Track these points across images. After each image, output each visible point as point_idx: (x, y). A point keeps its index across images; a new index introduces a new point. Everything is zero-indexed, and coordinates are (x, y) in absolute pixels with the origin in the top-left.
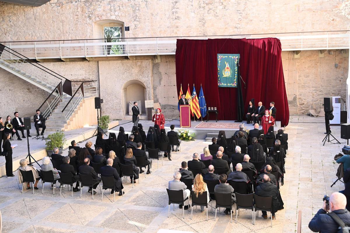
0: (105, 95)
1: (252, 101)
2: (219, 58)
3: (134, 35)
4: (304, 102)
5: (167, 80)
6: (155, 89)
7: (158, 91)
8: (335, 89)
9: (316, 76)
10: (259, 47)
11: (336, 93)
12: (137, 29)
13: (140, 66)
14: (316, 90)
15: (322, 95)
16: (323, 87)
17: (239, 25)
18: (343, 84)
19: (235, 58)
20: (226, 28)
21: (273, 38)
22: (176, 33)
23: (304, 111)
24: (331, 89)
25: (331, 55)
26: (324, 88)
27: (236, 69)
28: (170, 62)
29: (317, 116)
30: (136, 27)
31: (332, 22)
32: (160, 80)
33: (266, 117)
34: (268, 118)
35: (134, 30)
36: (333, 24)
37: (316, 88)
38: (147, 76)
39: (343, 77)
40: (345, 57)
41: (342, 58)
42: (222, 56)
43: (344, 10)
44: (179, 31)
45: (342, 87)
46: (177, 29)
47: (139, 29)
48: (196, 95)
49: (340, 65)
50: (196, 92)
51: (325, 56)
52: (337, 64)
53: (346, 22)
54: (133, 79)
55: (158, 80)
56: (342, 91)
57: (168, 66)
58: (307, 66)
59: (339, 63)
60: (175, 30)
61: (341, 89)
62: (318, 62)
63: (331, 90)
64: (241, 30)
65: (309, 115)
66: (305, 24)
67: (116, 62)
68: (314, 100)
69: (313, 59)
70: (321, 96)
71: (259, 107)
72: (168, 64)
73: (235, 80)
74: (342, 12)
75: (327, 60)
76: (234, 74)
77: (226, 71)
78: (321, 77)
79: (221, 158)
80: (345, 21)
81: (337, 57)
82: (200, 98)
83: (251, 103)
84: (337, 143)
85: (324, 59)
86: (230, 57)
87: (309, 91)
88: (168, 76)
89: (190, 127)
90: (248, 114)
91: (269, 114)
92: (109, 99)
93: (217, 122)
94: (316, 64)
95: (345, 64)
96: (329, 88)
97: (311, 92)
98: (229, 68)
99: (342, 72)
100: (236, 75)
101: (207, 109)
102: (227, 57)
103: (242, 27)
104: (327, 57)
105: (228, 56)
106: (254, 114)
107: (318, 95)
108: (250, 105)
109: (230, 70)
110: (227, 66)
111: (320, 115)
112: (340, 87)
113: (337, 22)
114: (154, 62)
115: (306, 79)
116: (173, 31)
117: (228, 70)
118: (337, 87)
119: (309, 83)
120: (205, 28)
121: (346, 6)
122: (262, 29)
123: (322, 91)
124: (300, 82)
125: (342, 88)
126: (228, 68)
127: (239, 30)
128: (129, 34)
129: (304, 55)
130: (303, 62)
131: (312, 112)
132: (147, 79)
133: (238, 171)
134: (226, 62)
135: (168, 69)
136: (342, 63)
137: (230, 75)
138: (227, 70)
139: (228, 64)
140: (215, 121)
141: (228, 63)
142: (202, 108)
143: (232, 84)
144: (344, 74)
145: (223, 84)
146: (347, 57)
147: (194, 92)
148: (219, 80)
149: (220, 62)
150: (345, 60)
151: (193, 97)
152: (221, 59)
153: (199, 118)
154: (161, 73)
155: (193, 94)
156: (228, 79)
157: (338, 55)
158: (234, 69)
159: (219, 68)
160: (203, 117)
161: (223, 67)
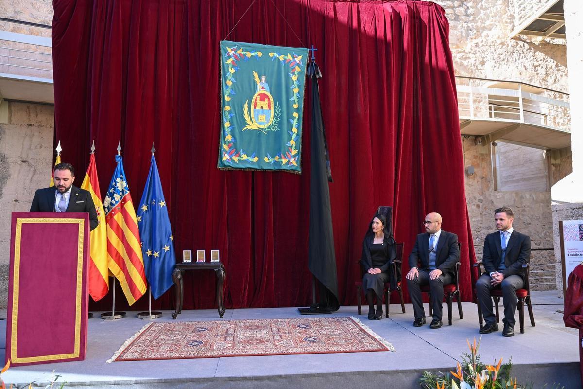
1: (383, 217)
2: (230, 57)
5: (28, 182)
10: (380, 33)
18: (484, 214)
19: (293, 60)
27: (294, 102)
28: (40, 126)
39: (482, 198)
40: (482, 154)
41: (477, 156)
42: (240, 52)
43: (473, 53)
48: (127, 193)
49: (475, 170)
50: (128, 183)
57: (36, 140)
59: (473, 166)
61: (480, 225)
72: (36, 134)
73: (292, 142)
74: (469, 58)
76: (288, 120)
77: (258, 108)
81: (468, 152)
82: (145, 208)
83: (381, 224)
86: (271, 54)
89: (82, 357)
90: (373, 271)
93: (221, 316)
95: (484, 168)
98: (267, 97)
99: (481, 187)
100: (295, 122)
101: (179, 258)
102: (260, 54)
105: (265, 54)
108: (374, 235)
109: (272, 105)
110: (259, 91)
112: (478, 221)
117: (265, 104)
118: (473, 220)
121: (476, 46)
125: (481, 223)
126: (263, 97)
134: (256, 75)
136: (478, 165)
137: (271, 122)
138: (260, 104)
139: (266, 81)
140: (215, 313)
141: (263, 78)
142: (153, 253)
143: (281, 158)
144: (484, 192)
145: (244, 157)
146: (486, 154)
147: (118, 180)
148: (229, 142)
149: (232, 71)
150: (483, 159)
151: (112, 204)
152: (239, 61)
153: (135, 301)
154: (7, 158)
155: (112, 190)
156: (263, 140)
157: (469, 149)
158: (288, 100)
159: (229, 96)
160: (156, 297)
161: (246, 91)
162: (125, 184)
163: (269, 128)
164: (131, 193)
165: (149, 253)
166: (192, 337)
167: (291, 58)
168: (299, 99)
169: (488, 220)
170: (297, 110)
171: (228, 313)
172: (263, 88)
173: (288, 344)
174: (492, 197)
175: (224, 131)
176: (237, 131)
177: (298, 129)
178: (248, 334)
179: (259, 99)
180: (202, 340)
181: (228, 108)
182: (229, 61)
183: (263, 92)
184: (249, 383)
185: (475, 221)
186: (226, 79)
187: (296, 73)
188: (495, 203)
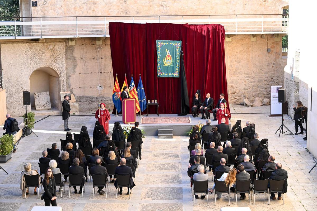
0: (9, 86)
2: (159, 45)
3: (43, 11)
4: (236, 90)
5: (83, 66)
6: (68, 77)
7: (71, 80)
8: (267, 75)
9: (249, 62)
10: (203, 33)
11: (268, 80)
12: (47, 5)
13: (52, 50)
14: (248, 77)
15: (255, 82)
16: (255, 73)
17: (165, 3)
18: (276, 70)
19: (177, 45)
20: (150, 6)
21: (217, 25)
22: (94, 11)
23: (236, 100)
24: (263, 75)
25: (263, 39)
26: (257, 74)
27: (177, 57)
28: (86, 45)
29: (252, 106)
30: (46, 2)
31: (264, 3)
32: (75, 66)
33: (222, 110)
34: (224, 111)
35: (43, 5)
36: (265, 5)
37: (248, 74)
38: (60, 63)
39: (275, 63)
40: (277, 41)
41: (274, 43)
42: (162, 43)
44: (97, 8)
45: (274, 73)
46: (95, 5)
47: (49, 4)
48: (134, 86)
49: (272, 49)
51: (257, 40)
52: (270, 49)
53: (278, 4)
54: (43, 66)
55: (72, 66)
56: (275, 78)
57: (85, 50)
58: (238, 51)
59: (272, 48)
60: (93, 7)
61: (273, 75)
62: (249, 46)
63: (264, 77)
64: (168, 8)
65: (243, 104)
66: (236, 4)
67: (22, 45)
68: (246, 88)
69: (245, 42)
70: (253, 84)
71: (207, 99)
72: (85, 48)
73: (177, 69)
75: (259, 44)
76: (176, 63)
78: (253, 62)
79: (222, 152)
80: (276, 2)
81: (269, 41)
82: (139, 90)
83: (197, 95)
84: (290, 134)
85: (256, 43)
86: (171, 43)
87: (241, 78)
88: (84, 61)
91: (224, 107)
92: (14, 91)
93: (158, 116)
94: (248, 49)
95: (277, 48)
96: (262, 75)
97: (243, 79)
98: (170, 56)
99: (275, 58)
100: (178, 63)
101: (147, 101)
103: (168, 6)
104: (259, 41)
105: (169, 43)
106: (202, 107)
107: (250, 83)
108: (196, 97)
109: (171, 58)
110: (168, 54)
111: (255, 104)
112: (272, 73)
113: (269, 3)
114: (68, 45)
115: (238, 64)
116: (90, 8)
117: (169, 58)
118: (270, 73)
119: (241, 69)
120: (127, 5)
122: (191, 8)
123: (254, 78)
124: (232, 68)
125: (274, 75)
126: (169, 56)
127: (165, 8)
128: (37, 10)
129: (236, 38)
130: (235, 46)
131: (246, 101)
132: (61, 66)
133: (247, 162)
134: (166, 50)
135: (84, 53)
136: (274, 47)
137: (171, 64)
138: (168, 58)
139: (170, 51)
140: (157, 115)
141: (169, 51)
142: (141, 101)
143: (174, 74)
144: (276, 60)
145: (164, 74)
146: (279, 41)
147: (132, 83)
148: (160, 70)
149: (160, 49)
150: (277, 44)
151: (131, 89)
152: (162, 46)
153: (138, 112)
154: (76, 58)
155: (131, 85)
156: (169, 69)
157: (270, 39)
158: (176, 57)
159: (159, 56)
160: (142, 111)
161: (164, 55)
162: (134, 84)
163: (170, 65)
164: (135, 86)
165: (140, 101)
166: (153, 120)
167: (177, 44)
168: (179, 56)
169: (277, 73)
170: (178, 60)
171: (160, 115)
172: (169, 53)
173: (172, 122)
174: (280, 62)
175: (158, 67)
176: (161, 66)
177: (179, 65)
178: (165, 120)
179: (167, 57)
180: (155, 121)
181: (159, 60)
182: (159, 46)
183: (169, 55)
184: (165, 127)
185: (270, 74)
186: (158, 51)
187: (178, 48)
188: (282, 65)
